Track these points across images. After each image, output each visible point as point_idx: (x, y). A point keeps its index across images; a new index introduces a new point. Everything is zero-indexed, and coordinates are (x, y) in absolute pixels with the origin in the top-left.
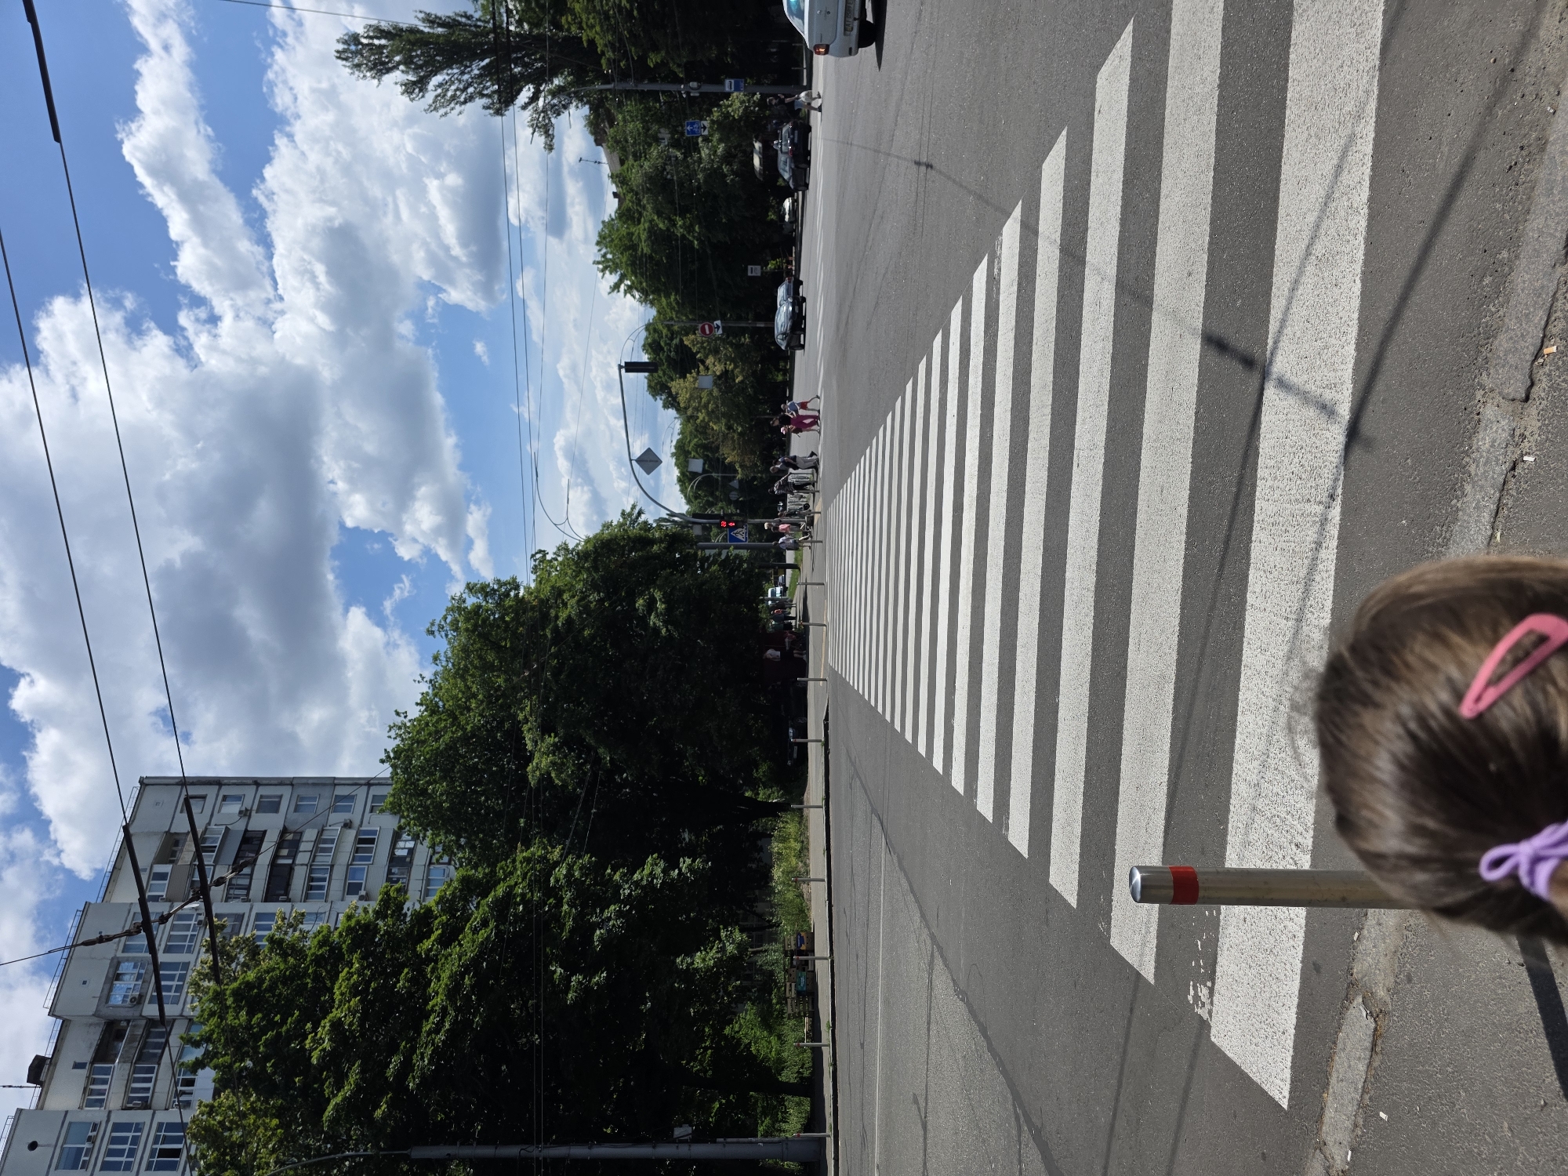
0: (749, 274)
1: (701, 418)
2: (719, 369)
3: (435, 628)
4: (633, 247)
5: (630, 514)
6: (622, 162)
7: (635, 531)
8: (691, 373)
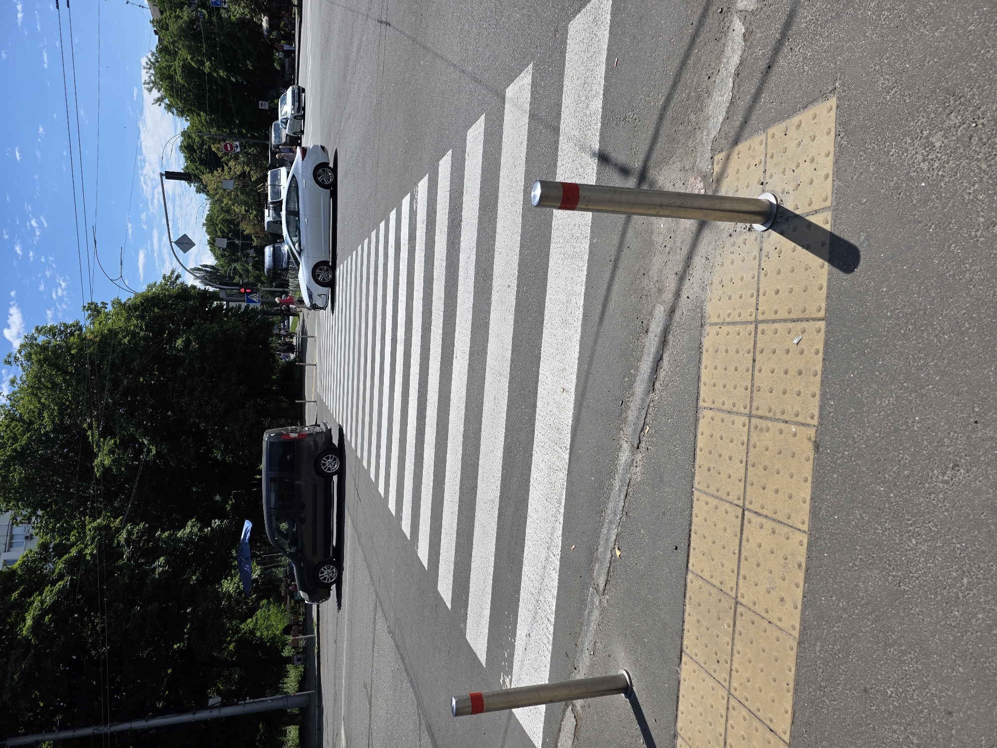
0: (260, 107)
1: (225, 202)
2: (238, 170)
3: (12, 359)
4: (170, 78)
5: (170, 277)
6: (162, 13)
7: (175, 290)
8: (217, 171)
